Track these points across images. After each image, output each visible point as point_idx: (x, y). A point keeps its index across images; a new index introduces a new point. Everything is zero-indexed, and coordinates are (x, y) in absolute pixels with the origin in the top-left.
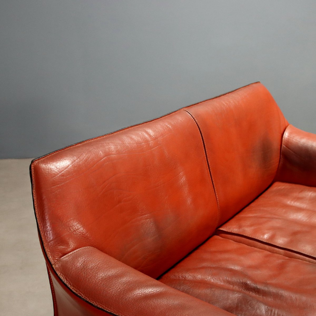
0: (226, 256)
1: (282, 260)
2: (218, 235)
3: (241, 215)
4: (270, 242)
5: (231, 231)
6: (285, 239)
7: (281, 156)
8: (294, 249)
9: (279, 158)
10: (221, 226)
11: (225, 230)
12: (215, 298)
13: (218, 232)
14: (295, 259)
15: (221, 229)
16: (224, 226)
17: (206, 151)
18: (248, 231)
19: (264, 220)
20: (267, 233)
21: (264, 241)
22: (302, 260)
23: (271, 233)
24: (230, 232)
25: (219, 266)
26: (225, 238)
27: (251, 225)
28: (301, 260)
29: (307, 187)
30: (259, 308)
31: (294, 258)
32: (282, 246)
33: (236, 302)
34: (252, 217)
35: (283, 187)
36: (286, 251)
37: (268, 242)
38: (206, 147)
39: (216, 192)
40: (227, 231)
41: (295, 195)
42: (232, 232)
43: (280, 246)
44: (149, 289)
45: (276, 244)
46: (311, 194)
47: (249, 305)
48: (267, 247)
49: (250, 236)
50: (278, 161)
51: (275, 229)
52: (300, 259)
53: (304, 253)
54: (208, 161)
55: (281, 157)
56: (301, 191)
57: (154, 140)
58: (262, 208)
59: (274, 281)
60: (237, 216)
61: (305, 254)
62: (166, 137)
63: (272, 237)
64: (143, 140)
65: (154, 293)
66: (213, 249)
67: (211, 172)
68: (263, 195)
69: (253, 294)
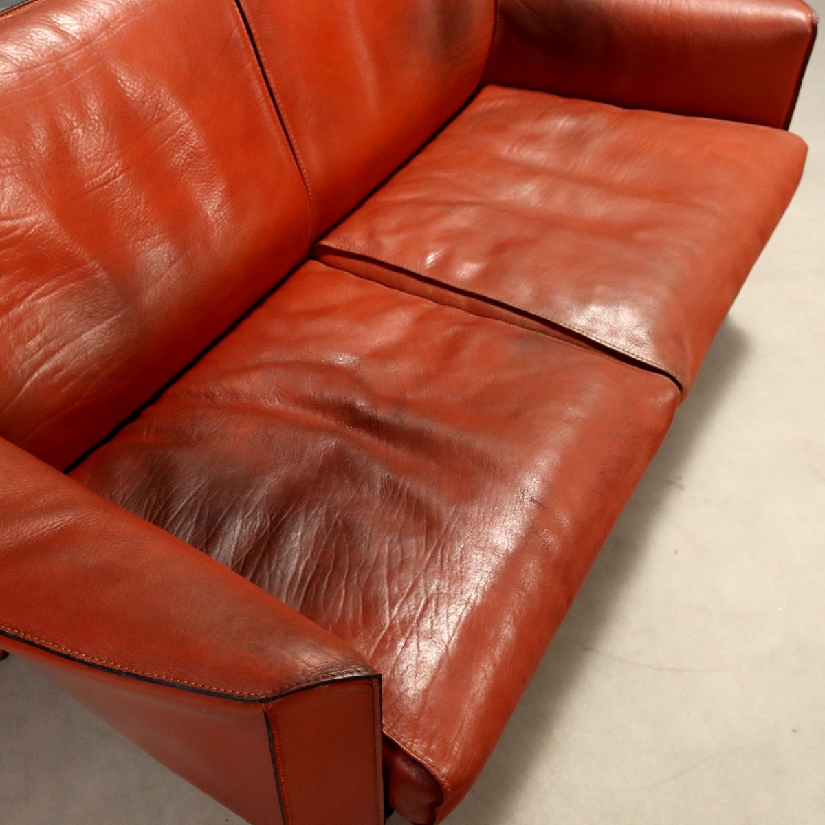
0: (322, 325)
1: (456, 329)
2: (317, 259)
3: (383, 197)
4: (435, 277)
5: (349, 248)
6: (475, 265)
7: (498, 16)
8: (490, 296)
9: (493, 22)
10: (325, 235)
11: (335, 246)
12: (272, 457)
13: (317, 252)
14: (490, 320)
15: (326, 243)
16: (334, 233)
17: (259, 48)
18: (389, 248)
19: (434, 210)
20: (434, 251)
21: (423, 274)
22: (506, 321)
23: (442, 251)
24: (347, 249)
25: (300, 359)
26: (334, 267)
27: (398, 230)
28: (504, 323)
29: (561, 100)
30: (369, 479)
31: (489, 317)
32: (463, 288)
33: (320, 465)
34: (405, 203)
35: (501, 103)
36: (473, 300)
37: (431, 276)
38: (255, 37)
39: (299, 157)
40: (338, 248)
41: (526, 127)
42: (351, 250)
43: (458, 286)
44: (31, 523)
45: (449, 283)
46: (565, 122)
47: (348, 472)
48: (430, 288)
49: (392, 262)
50: (490, 31)
51: (455, 238)
52: (503, 320)
53: (511, 304)
54: (269, 75)
55: (498, 20)
56: (541, 116)
57: (79, 48)
58: (435, 174)
59: (423, 394)
60: (371, 201)
61: (515, 306)
62: (118, 33)
63: (445, 263)
64: (42, 56)
65: (42, 535)
66: (296, 305)
67: (280, 106)
68: (448, 131)
69: (366, 438)
